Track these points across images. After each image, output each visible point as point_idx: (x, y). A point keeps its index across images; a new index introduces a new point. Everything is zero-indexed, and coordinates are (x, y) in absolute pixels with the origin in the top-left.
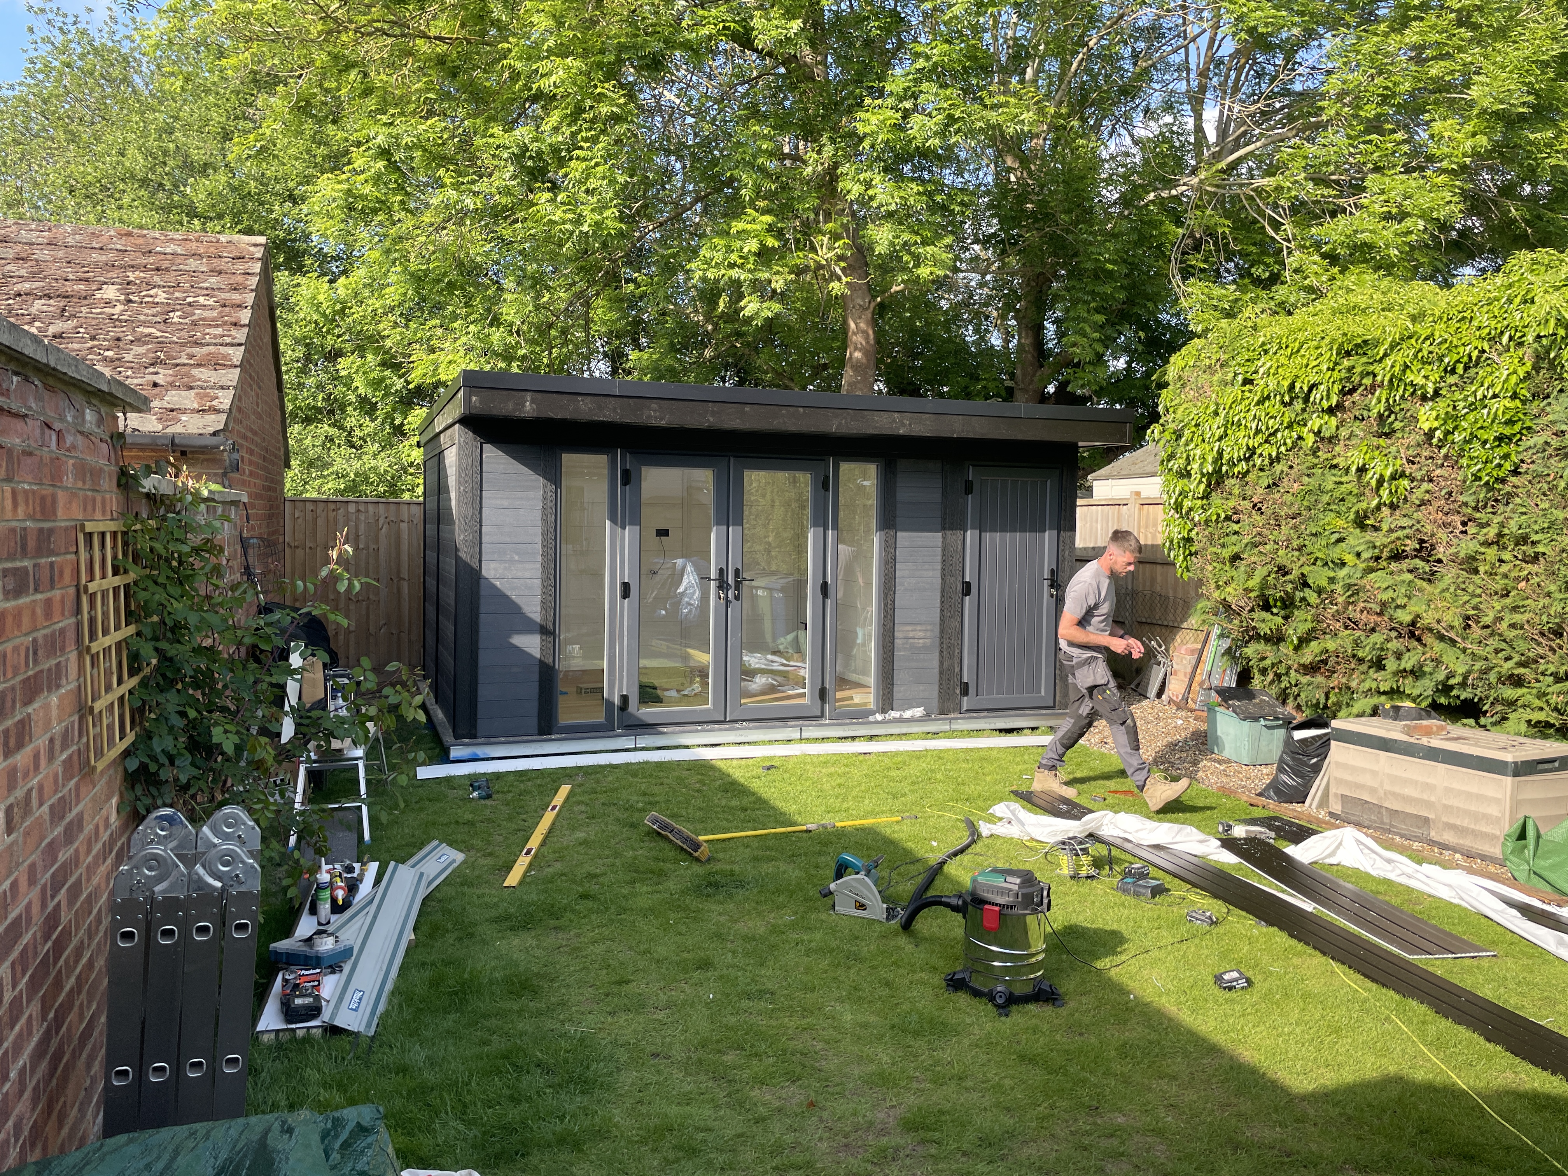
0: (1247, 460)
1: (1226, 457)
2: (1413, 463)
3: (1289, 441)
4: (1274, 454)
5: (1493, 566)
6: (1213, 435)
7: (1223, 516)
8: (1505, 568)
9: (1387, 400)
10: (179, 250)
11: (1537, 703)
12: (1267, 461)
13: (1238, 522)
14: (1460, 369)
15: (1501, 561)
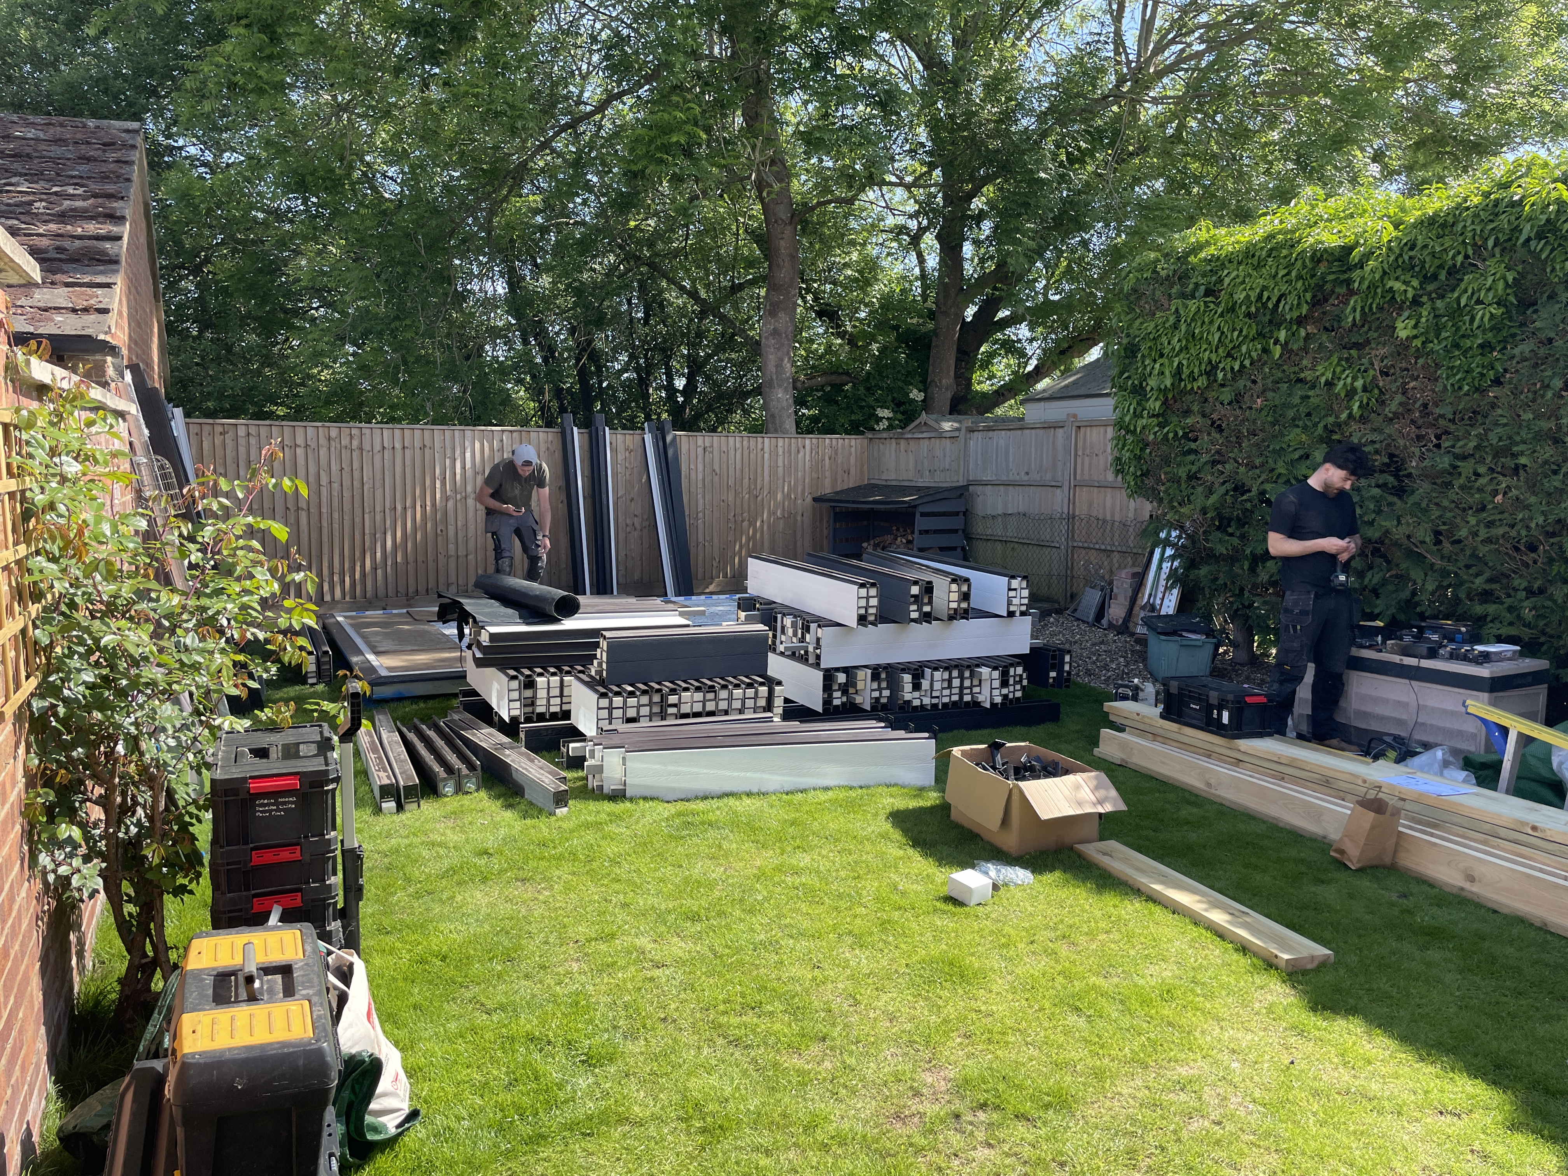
0: (1208, 374)
1: (1186, 372)
2: (1387, 374)
3: (1254, 355)
4: (1236, 368)
5: (1468, 479)
6: (1173, 349)
7: (1181, 433)
8: (1482, 481)
9: (1363, 308)
10: (41, 135)
11: (1509, 617)
12: (1229, 375)
13: (1195, 440)
14: (1443, 275)
15: (1477, 475)
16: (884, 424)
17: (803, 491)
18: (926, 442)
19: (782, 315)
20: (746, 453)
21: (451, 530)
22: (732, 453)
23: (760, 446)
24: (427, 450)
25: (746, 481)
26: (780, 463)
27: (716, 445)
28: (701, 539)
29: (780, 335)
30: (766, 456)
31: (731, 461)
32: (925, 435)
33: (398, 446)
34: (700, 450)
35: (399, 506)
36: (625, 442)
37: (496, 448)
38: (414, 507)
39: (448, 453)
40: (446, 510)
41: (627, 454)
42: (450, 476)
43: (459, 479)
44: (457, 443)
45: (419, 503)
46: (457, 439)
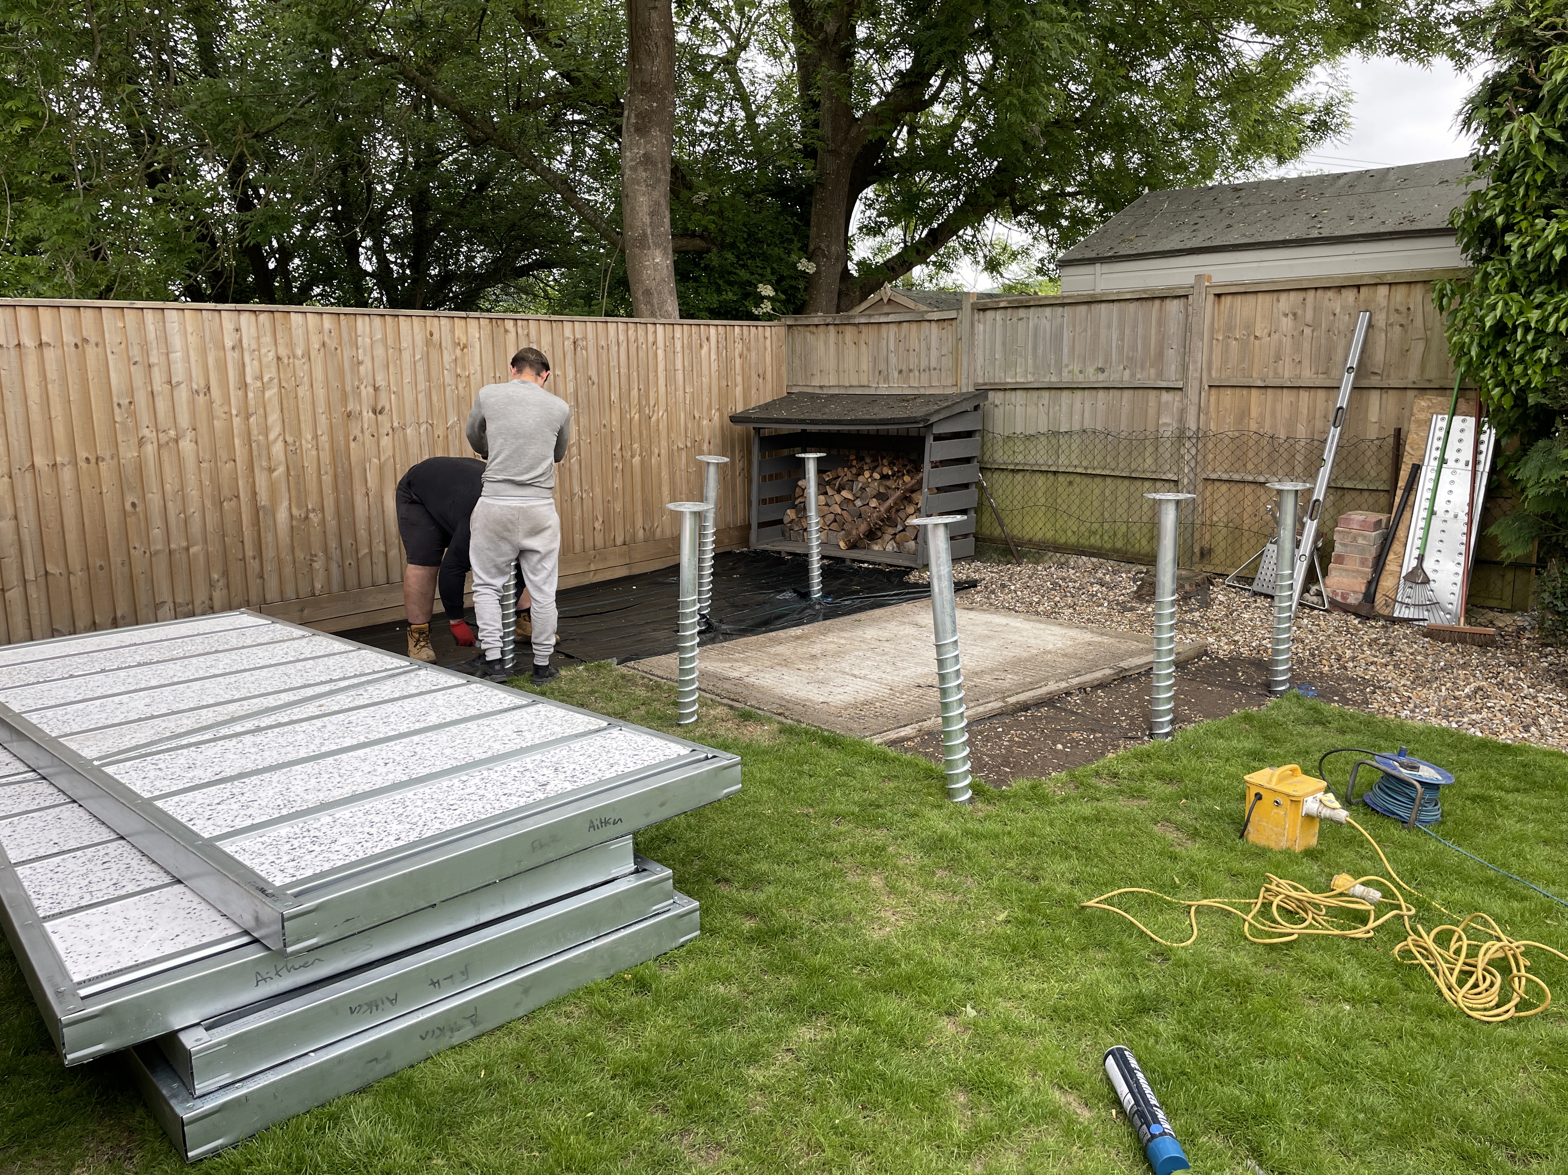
16: (767, 307)
17: (710, 408)
18: (893, 328)
19: (655, 132)
20: (633, 350)
21: (154, 498)
22: (614, 349)
23: (651, 339)
24: (91, 351)
25: (635, 393)
26: (679, 365)
27: (590, 335)
28: (576, 489)
29: (655, 164)
30: (660, 352)
31: (613, 363)
32: (890, 318)
33: (29, 342)
34: (568, 344)
35: (40, 461)
36: (453, 331)
37: (229, 344)
38: (75, 463)
39: (136, 353)
40: (140, 466)
41: (458, 351)
42: (141, 398)
43: (162, 405)
44: (152, 336)
45: (82, 454)
46: (151, 328)
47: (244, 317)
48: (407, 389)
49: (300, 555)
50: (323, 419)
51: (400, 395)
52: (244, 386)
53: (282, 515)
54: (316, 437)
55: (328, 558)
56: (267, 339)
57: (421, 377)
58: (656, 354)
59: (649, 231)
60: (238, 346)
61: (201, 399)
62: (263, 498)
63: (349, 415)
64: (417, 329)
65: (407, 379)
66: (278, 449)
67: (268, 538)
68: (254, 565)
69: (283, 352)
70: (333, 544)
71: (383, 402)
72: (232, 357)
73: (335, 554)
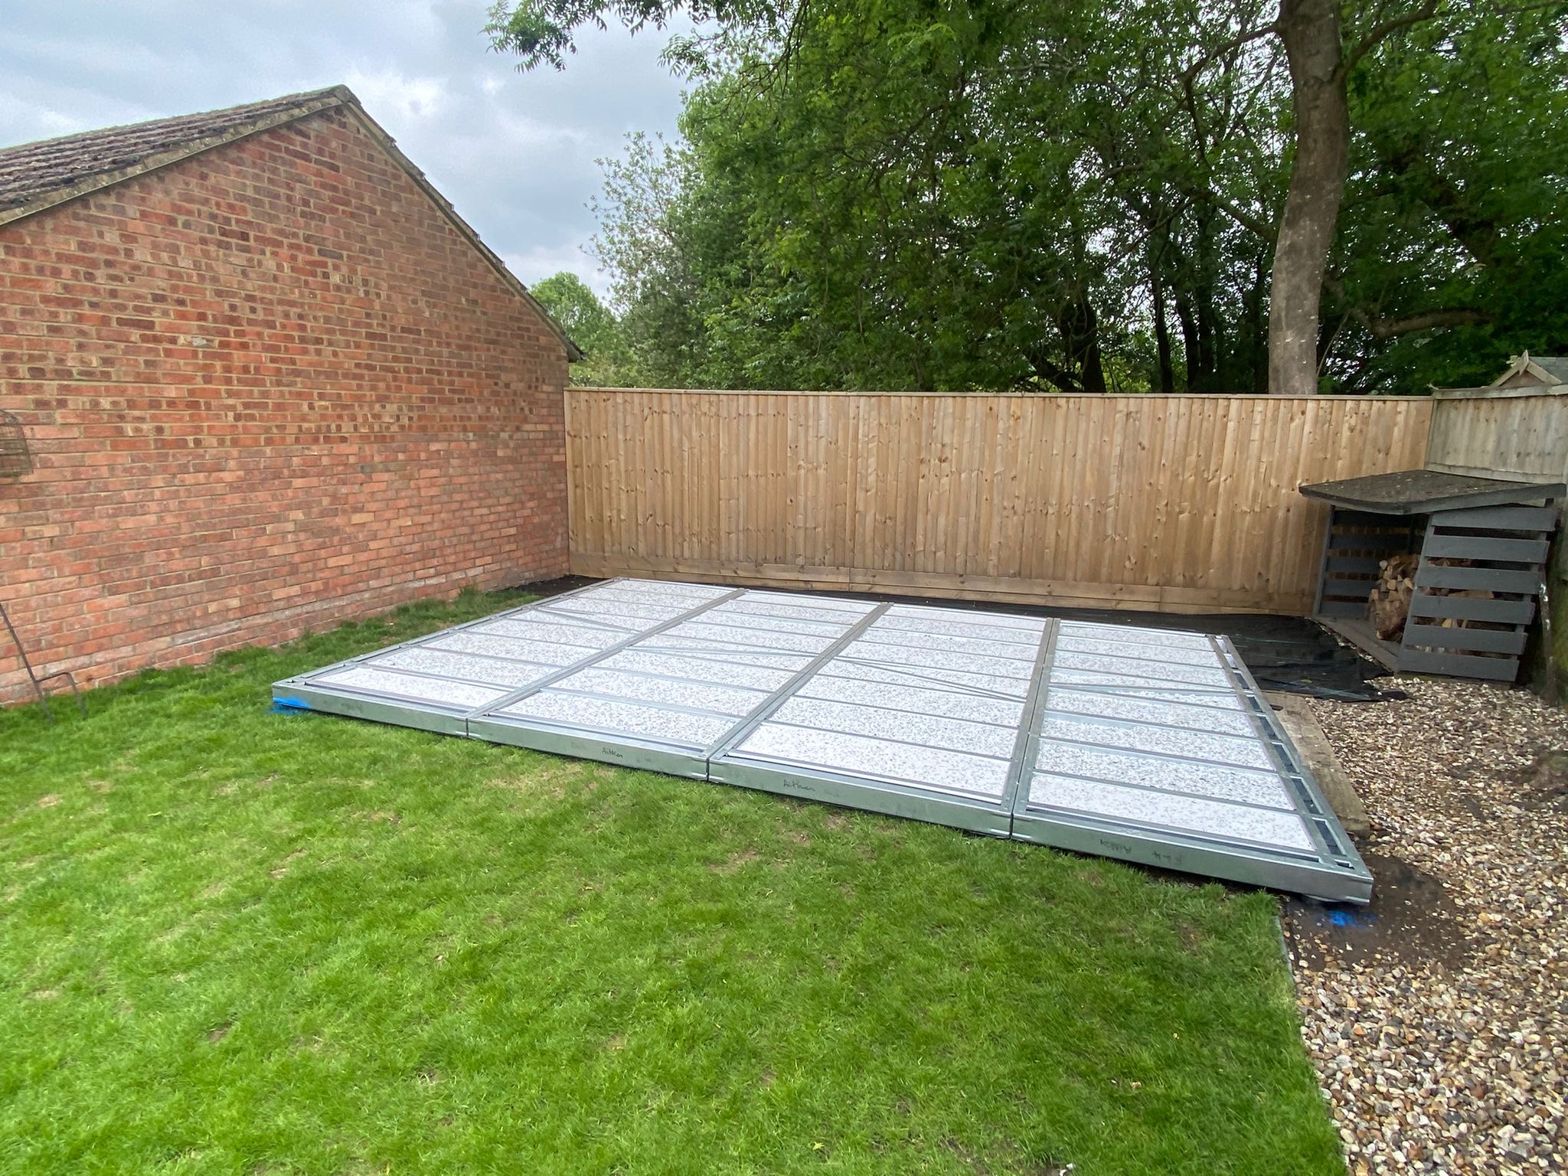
17: (1292, 478)
18: (1521, 404)
20: (1196, 421)
21: (802, 499)
22: (1172, 420)
23: (1221, 412)
24: (780, 418)
26: (1255, 436)
30: (1231, 425)
31: (1170, 431)
32: (1522, 392)
34: (1120, 417)
35: (751, 473)
36: (1009, 407)
37: (851, 415)
38: (766, 475)
39: (802, 420)
40: (796, 480)
41: (1012, 422)
42: (802, 445)
43: (811, 448)
44: (811, 410)
45: (770, 471)
46: (811, 405)
47: (863, 400)
48: (966, 447)
49: (878, 544)
50: (903, 463)
51: (959, 450)
52: (856, 438)
53: (869, 519)
54: (897, 474)
55: (895, 549)
56: (874, 413)
57: (978, 437)
58: (1225, 427)
59: (1283, 314)
60: (856, 417)
61: (833, 446)
62: (861, 507)
63: (922, 461)
64: (979, 405)
65: (967, 440)
66: (872, 479)
67: (859, 530)
68: (849, 544)
69: (883, 421)
70: (899, 540)
71: (947, 453)
72: (852, 422)
73: (900, 547)
